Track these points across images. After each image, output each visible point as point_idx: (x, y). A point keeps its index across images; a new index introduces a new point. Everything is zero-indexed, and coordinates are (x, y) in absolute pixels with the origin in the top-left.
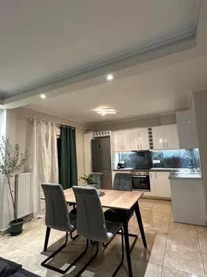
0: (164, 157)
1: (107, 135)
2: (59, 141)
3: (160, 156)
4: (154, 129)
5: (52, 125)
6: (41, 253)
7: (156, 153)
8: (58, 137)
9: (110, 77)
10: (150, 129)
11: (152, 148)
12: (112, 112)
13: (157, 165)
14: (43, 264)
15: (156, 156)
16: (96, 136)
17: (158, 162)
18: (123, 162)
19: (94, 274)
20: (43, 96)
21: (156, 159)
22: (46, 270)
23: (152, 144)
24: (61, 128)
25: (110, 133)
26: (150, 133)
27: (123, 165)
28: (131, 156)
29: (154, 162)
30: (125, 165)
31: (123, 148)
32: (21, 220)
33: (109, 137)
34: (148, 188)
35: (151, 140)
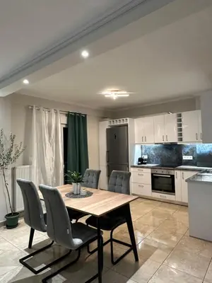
0: (198, 152)
1: (125, 123)
2: (65, 130)
3: (193, 151)
4: (185, 115)
5: (56, 113)
6: (25, 250)
7: (188, 147)
8: (64, 126)
9: (85, 54)
10: (180, 115)
11: (181, 140)
12: (124, 94)
13: (188, 163)
14: (21, 261)
15: (187, 150)
16: (112, 124)
17: (190, 158)
18: (146, 157)
19: (65, 279)
20: (26, 82)
21: (187, 154)
22: (21, 267)
23: (181, 135)
24: (68, 115)
25: (128, 121)
26: (180, 120)
27: (145, 160)
28: (155, 149)
29: (185, 158)
30: (148, 161)
31: (144, 139)
32: (17, 214)
33: (127, 125)
34: (171, 190)
35: (181, 130)
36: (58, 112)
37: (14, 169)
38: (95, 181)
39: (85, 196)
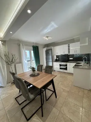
0: (75, 57)
1: (51, 48)
4: (71, 45)
10: (69, 45)
11: (69, 53)
12: (50, 38)
14: (15, 99)
16: (47, 49)
17: (72, 59)
18: (58, 59)
21: (71, 57)
23: (69, 51)
24: (33, 47)
26: (69, 46)
29: (70, 59)
34: (66, 69)
35: (69, 50)
36: (24, 45)
37: (15, 65)
38: (41, 69)
39: (37, 76)
